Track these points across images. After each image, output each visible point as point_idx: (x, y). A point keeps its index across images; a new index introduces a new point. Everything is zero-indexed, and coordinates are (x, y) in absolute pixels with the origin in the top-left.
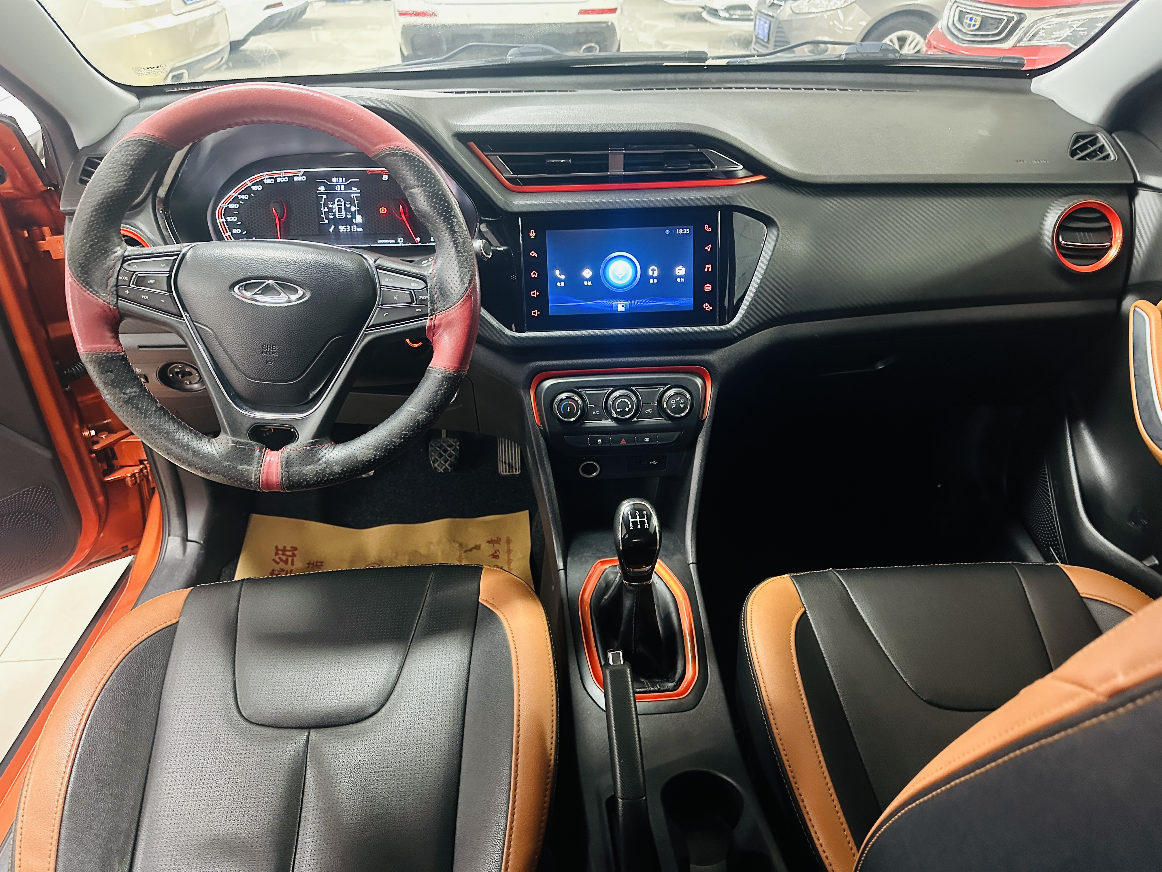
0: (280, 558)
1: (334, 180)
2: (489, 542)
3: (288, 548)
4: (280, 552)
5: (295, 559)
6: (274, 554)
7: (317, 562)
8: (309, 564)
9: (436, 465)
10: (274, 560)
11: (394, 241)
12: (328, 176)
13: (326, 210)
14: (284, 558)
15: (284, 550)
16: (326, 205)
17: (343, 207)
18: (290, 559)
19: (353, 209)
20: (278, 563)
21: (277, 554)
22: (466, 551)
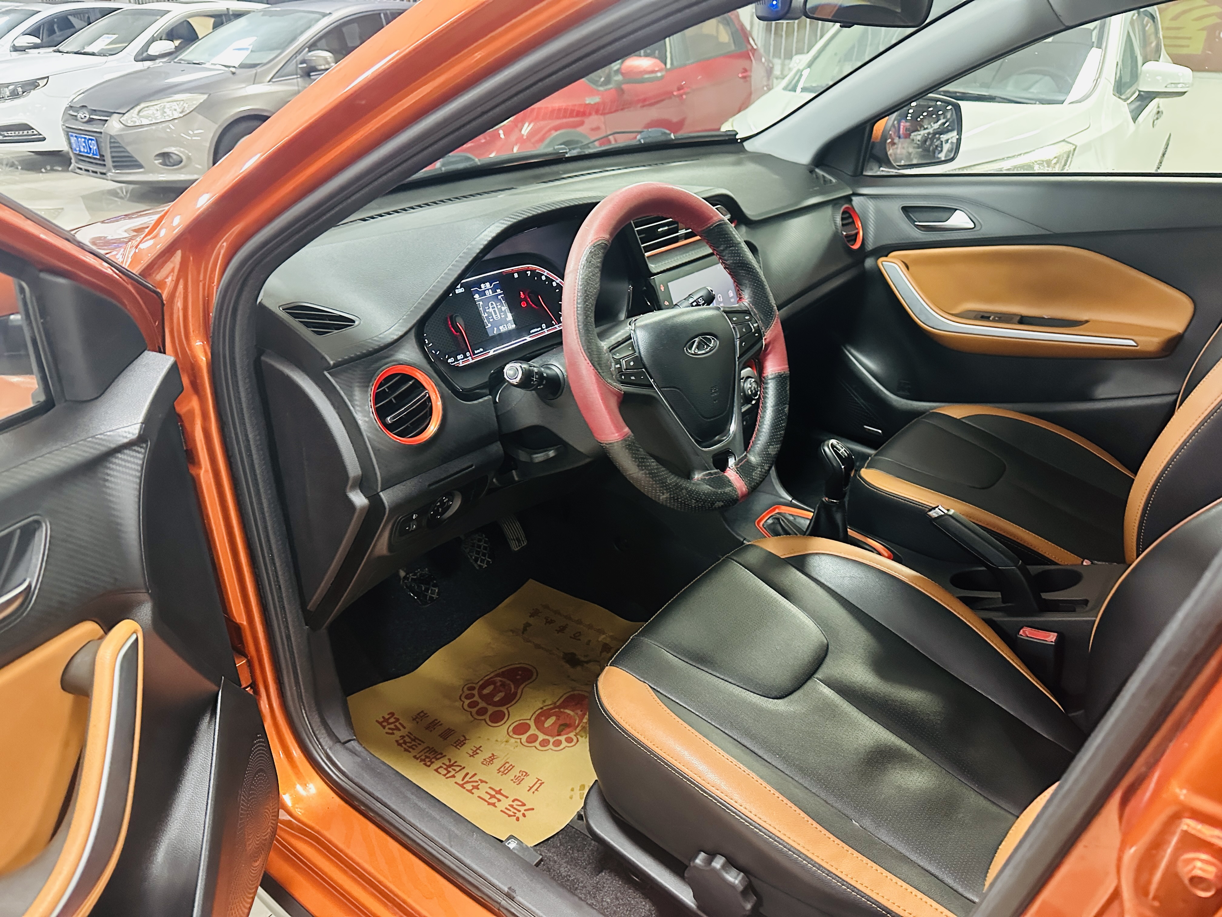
0: (389, 729)
1: (483, 286)
2: (530, 616)
3: (387, 717)
4: (385, 724)
5: (400, 721)
6: (382, 728)
7: (418, 714)
8: (414, 719)
9: (479, 563)
10: (387, 733)
11: (540, 329)
12: (478, 283)
13: (486, 315)
14: (392, 726)
15: (386, 720)
16: (485, 311)
17: (496, 309)
18: (397, 724)
19: (503, 309)
20: (393, 734)
21: (384, 727)
22: (523, 633)
